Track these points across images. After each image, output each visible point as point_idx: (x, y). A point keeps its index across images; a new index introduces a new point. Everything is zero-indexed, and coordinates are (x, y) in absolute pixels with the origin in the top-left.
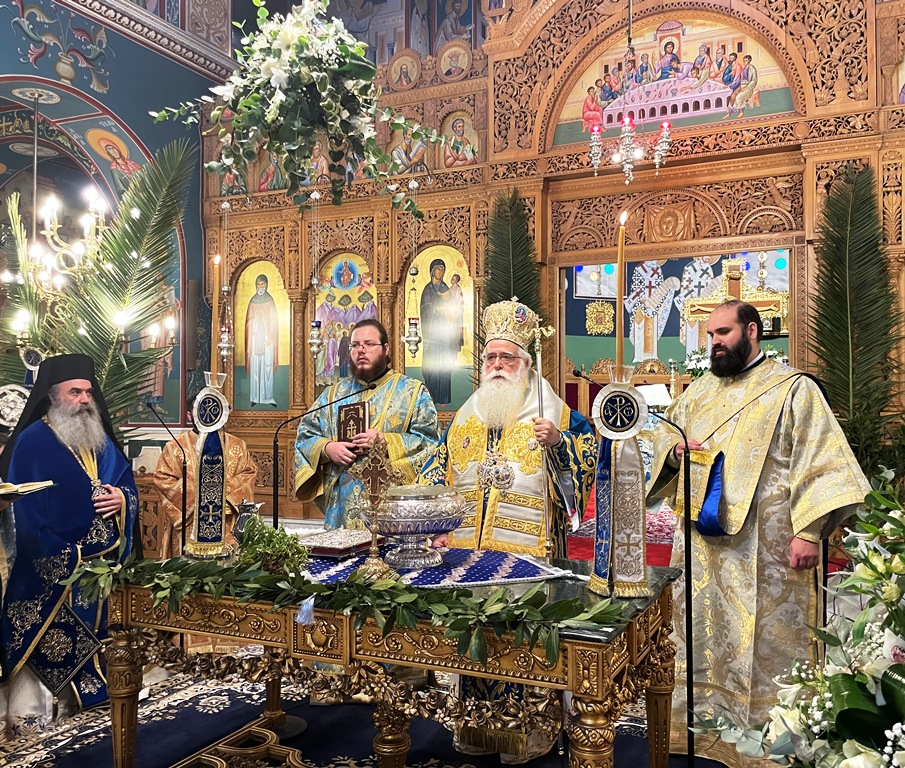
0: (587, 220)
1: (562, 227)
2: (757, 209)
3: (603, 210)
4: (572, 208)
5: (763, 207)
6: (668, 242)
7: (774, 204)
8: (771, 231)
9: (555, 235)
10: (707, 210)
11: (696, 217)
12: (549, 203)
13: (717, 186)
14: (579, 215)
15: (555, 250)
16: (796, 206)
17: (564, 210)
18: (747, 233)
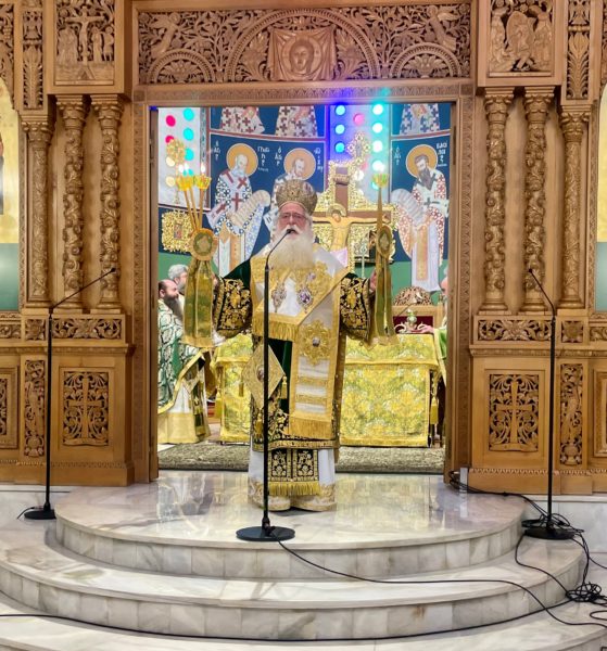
0: (190, 42)
1: (154, 49)
2: (415, 46)
3: (211, 30)
4: (168, 24)
5: (422, 44)
6: (301, 81)
7: (435, 40)
8: (431, 76)
9: (143, 59)
10: (352, 42)
11: (337, 50)
12: (135, 13)
13: (365, 11)
14: (179, 35)
15: (142, 82)
16: (462, 45)
17: (156, 25)
18: (402, 76)
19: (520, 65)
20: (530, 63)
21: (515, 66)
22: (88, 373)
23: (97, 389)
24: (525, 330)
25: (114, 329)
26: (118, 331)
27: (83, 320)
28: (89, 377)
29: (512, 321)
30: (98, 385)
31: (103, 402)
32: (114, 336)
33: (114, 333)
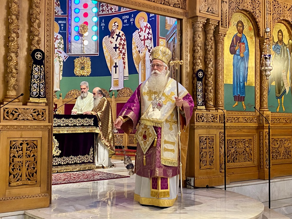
8: (174, 6)
18: (164, 4)
19: (209, 10)
20: (212, 10)
21: (208, 9)
22: (26, 141)
23: (31, 150)
24: (210, 118)
25: (42, 115)
26: (45, 116)
27: (24, 109)
28: (26, 144)
29: (207, 114)
30: (32, 148)
31: (35, 158)
32: (42, 118)
33: (42, 117)
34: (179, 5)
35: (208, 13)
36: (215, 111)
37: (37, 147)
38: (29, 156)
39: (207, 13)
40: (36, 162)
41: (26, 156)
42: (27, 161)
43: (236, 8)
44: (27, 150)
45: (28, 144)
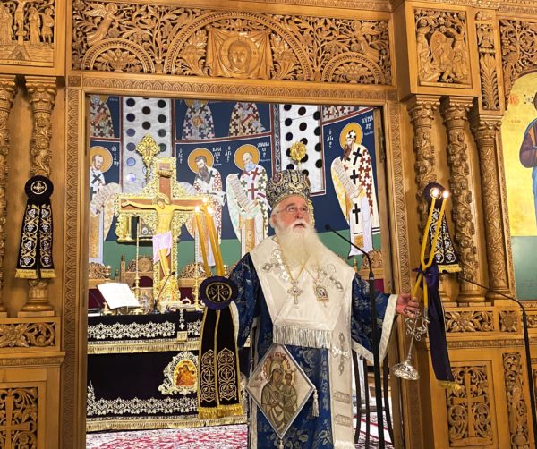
0: (127, 33)
1: (89, 37)
2: (343, 54)
3: (150, 24)
4: (105, 13)
6: (240, 78)
8: (359, 82)
9: (77, 45)
11: (273, 53)
14: (117, 25)
16: (384, 57)
18: (333, 81)
19: (445, 77)
20: (452, 76)
21: (441, 77)
22: (13, 389)
23: (24, 409)
24: (472, 322)
25: (47, 334)
26: (52, 337)
27: (9, 325)
28: (14, 394)
29: (460, 313)
30: (26, 403)
31: (31, 424)
32: (47, 342)
33: (47, 339)
34: (371, 79)
35: (442, 84)
36: (483, 304)
37: (36, 401)
38: (20, 421)
39: (438, 84)
40: (36, 433)
41: (13, 420)
42: (16, 432)
43: (524, 63)
44: (15, 408)
45: (16, 396)
